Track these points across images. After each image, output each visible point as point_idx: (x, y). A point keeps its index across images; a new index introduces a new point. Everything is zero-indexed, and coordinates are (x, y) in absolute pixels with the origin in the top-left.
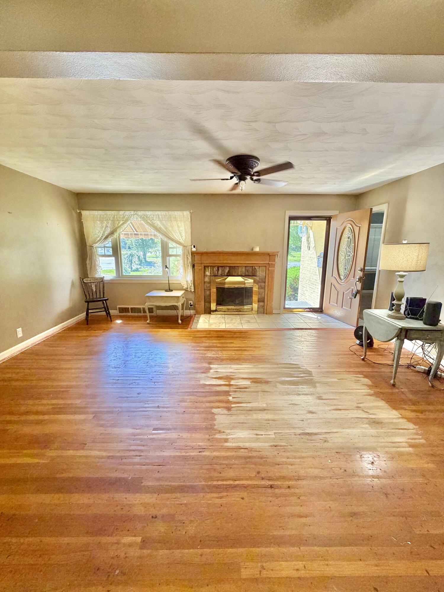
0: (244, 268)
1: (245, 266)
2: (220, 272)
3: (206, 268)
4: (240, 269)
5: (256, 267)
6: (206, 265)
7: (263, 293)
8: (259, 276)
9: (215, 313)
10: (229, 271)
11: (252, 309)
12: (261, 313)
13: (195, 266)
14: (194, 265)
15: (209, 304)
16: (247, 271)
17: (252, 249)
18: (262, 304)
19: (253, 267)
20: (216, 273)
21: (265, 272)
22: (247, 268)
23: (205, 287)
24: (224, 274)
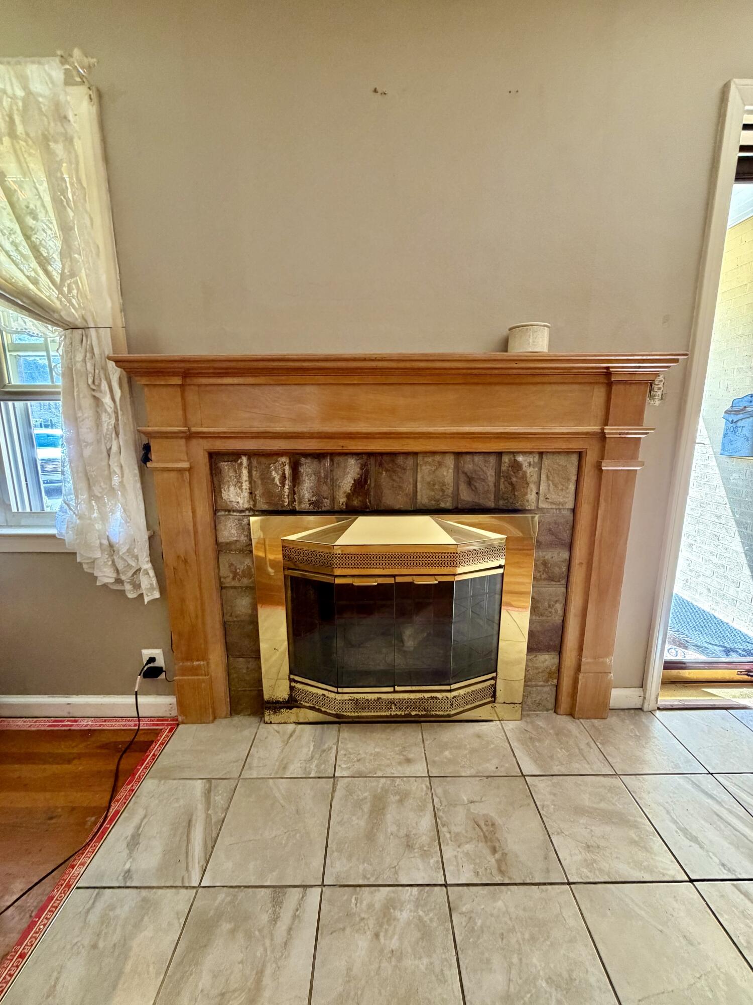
0: (450, 461)
1: (458, 455)
2: (306, 490)
3: (225, 466)
4: (425, 471)
5: (520, 458)
6: (220, 445)
7: (559, 607)
8: (541, 510)
9: (285, 714)
10: (360, 485)
11: (494, 695)
12: (539, 706)
13: (153, 456)
14: (147, 448)
15: (252, 665)
16: (470, 482)
17: (505, 345)
18: (547, 660)
19: (506, 459)
20: (281, 496)
21: (572, 487)
22: (469, 465)
23: (224, 571)
24: (333, 500)
